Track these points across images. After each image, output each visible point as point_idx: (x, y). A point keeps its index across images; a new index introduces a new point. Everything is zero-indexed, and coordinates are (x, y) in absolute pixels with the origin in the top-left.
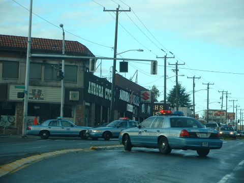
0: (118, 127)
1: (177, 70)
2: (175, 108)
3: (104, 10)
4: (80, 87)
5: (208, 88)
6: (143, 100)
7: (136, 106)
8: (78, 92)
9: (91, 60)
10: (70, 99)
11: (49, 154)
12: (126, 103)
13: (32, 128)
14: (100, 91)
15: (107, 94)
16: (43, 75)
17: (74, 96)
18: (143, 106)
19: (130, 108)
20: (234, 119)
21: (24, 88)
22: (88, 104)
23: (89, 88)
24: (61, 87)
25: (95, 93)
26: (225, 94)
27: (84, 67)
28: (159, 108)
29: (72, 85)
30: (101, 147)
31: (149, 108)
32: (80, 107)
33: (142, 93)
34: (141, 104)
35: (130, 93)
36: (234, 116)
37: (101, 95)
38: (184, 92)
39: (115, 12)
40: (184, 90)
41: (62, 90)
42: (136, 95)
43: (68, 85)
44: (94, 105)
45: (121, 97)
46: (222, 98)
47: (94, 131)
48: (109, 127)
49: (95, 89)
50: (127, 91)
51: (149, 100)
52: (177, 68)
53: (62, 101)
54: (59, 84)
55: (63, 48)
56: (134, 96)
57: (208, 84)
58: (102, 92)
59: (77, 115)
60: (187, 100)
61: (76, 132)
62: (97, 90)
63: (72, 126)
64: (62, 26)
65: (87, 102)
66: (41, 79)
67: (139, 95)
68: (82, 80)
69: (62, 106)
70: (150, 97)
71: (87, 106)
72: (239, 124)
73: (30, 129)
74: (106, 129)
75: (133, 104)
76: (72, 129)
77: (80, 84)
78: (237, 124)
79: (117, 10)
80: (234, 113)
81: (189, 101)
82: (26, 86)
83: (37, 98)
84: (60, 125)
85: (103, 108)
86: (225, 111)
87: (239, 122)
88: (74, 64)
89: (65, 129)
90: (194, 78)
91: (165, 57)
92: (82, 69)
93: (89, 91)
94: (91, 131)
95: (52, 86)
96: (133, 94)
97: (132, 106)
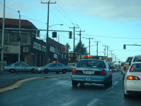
0: (52, 67)
1: (80, 35)
2: (80, 56)
3: (41, 3)
4: (29, 45)
5: (97, 44)
6: (62, 51)
7: (58, 55)
8: (28, 48)
9: (37, 31)
10: (24, 51)
11: (27, 80)
12: (53, 53)
13: (6, 67)
14: (39, 47)
15: (43, 48)
16: (8, 39)
17: (26, 50)
18: (62, 55)
19: (55, 56)
20: (111, 61)
21: (1, 46)
22: (33, 54)
23: (34, 46)
24: (19, 45)
25: (37, 48)
26: (107, 47)
27: (31, 34)
28: (71, 55)
29: (25, 44)
30: (48, 76)
31: (65, 56)
32: (29, 56)
33: (62, 48)
34: (61, 54)
35: (55, 48)
36: (111, 60)
37: (40, 49)
38: (84, 46)
39: (48, 4)
40: (83, 45)
41: (19, 47)
42: (59, 49)
43: (23, 44)
44: (36, 55)
45: (51, 50)
46: (105, 50)
47: (39, 69)
48: (47, 67)
49: (37, 46)
50: (54, 47)
51: (66, 52)
52: (80, 33)
53: (19, 53)
54: (17, 43)
55: (20, 24)
56: (58, 49)
57: (97, 42)
58: (41, 48)
59: (27, 60)
60: (86, 51)
61: (29, 69)
62: (38, 47)
63: (27, 66)
64: (19, 12)
65: (33, 53)
66: (7, 41)
67: (60, 49)
68: (30, 41)
69: (19, 56)
70: (66, 50)
71: (33, 55)
72: (114, 64)
73: (4, 68)
74: (46, 67)
75: (57, 54)
76: (27, 68)
77: (29, 43)
78: (113, 64)
79: (49, 3)
80: (111, 58)
81: (87, 52)
82: (2, 45)
83: (6, 51)
84: (21, 66)
85: (41, 56)
86: (106, 57)
87: (114, 63)
88: (25, 32)
89: (23, 68)
90: (90, 38)
91: (74, 28)
92: (30, 35)
93: (34, 47)
94: (38, 69)
95: (14, 45)
96: (57, 48)
97: (56, 55)
